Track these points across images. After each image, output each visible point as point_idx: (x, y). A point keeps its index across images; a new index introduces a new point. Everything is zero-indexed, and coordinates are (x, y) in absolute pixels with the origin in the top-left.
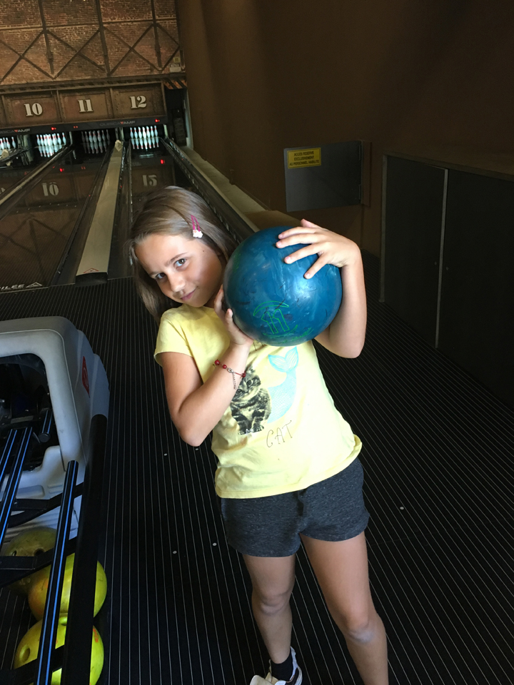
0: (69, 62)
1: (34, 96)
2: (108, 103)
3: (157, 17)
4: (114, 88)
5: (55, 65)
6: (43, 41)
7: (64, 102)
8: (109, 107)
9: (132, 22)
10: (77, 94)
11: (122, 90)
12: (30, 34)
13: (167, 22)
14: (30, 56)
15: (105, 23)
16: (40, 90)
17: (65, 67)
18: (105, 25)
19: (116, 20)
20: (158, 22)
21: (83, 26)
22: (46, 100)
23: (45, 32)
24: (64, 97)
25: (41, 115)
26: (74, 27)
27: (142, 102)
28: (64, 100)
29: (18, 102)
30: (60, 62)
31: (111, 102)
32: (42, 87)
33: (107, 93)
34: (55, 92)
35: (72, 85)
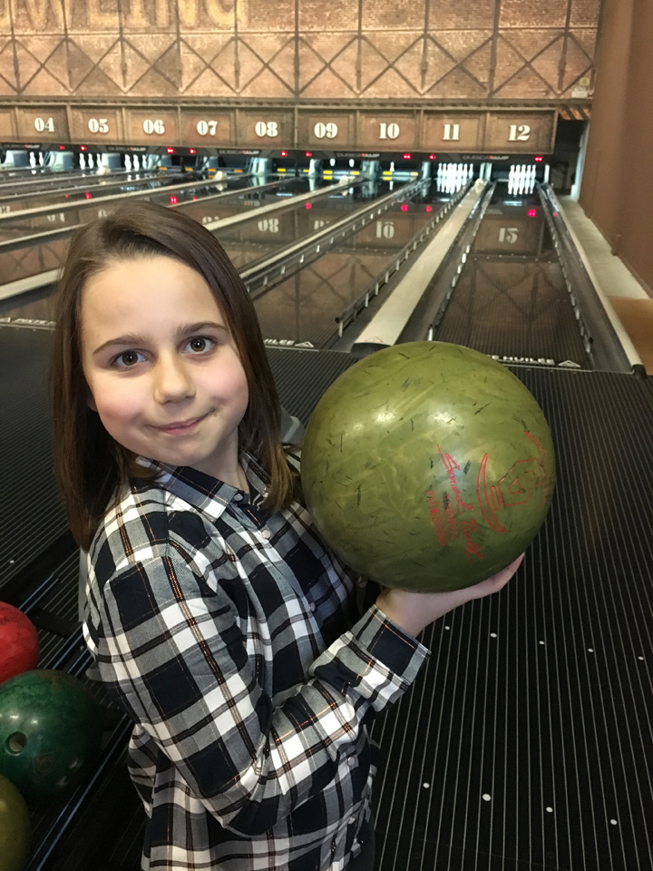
0: (446, 75)
1: (393, 115)
2: (481, 132)
3: (571, 25)
4: (493, 113)
5: (427, 78)
6: (420, 48)
7: (427, 126)
8: (481, 135)
9: (536, 29)
10: (445, 116)
11: (501, 116)
12: (407, 38)
13: (584, 31)
14: (400, 65)
15: (502, 29)
16: (403, 108)
17: (438, 82)
18: (501, 32)
19: (517, 26)
20: (571, 31)
21: (474, 31)
22: (406, 120)
23: (425, 36)
24: (428, 119)
25: (397, 138)
26: (461, 32)
27: (525, 132)
28: (427, 123)
29: (373, 121)
30: (433, 75)
31: (484, 131)
32: (405, 105)
33: (482, 117)
34: (418, 111)
35: (442, 105)
